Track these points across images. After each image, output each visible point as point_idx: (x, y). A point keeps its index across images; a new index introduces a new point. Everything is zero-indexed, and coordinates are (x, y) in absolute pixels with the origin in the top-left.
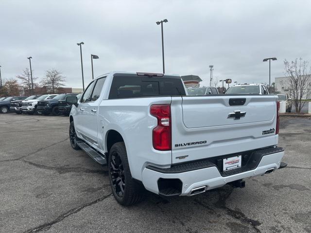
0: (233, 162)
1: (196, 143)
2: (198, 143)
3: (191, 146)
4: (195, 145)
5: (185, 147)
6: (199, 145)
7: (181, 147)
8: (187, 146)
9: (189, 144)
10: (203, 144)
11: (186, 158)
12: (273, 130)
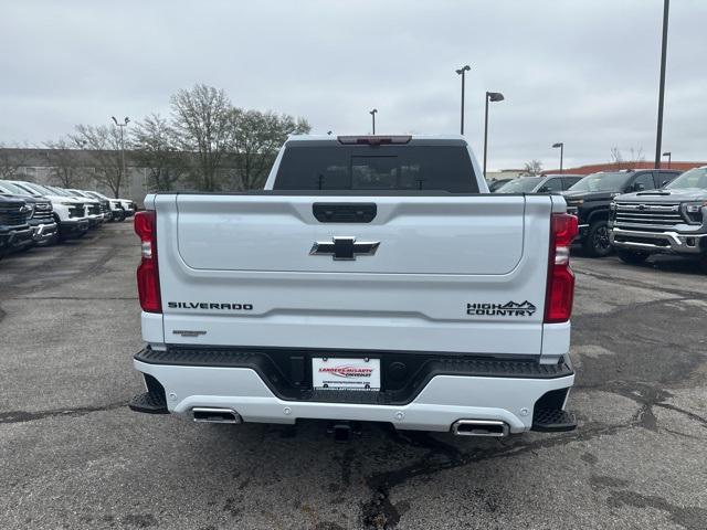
0: (349, 373)
1: (223, 306)
2: (229, 306)
3: (209, 310)
4: (220, 311)
5: (192, 310)
6: (232, 311)
7: (183, 310)
8: (199, 310)
9: (202, 306)
10: (243, 311)
11: (200, 336)
12: (526, 306)
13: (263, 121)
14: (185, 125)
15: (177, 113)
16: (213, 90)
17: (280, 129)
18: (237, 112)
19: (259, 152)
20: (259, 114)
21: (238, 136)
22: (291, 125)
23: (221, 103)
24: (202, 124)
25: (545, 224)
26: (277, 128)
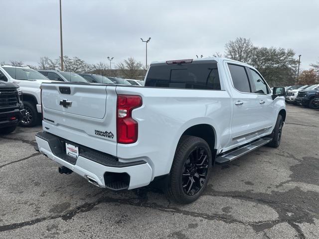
2: (51, 121)
9: (47, 120)
10: (53, 123)
12: (111, 134)
13: (268, 52)
14: (230, 57)
15: (227, 51)
16: (245, 39)
17: (277, 55)
18: (255, 49)
19: (264, 67)
20: (266, 49)
21: (254, 61)
22: (283, 53)
23: (248, 45)
24: (237, 56)
25: (115, 98)
26: (275, 55)
